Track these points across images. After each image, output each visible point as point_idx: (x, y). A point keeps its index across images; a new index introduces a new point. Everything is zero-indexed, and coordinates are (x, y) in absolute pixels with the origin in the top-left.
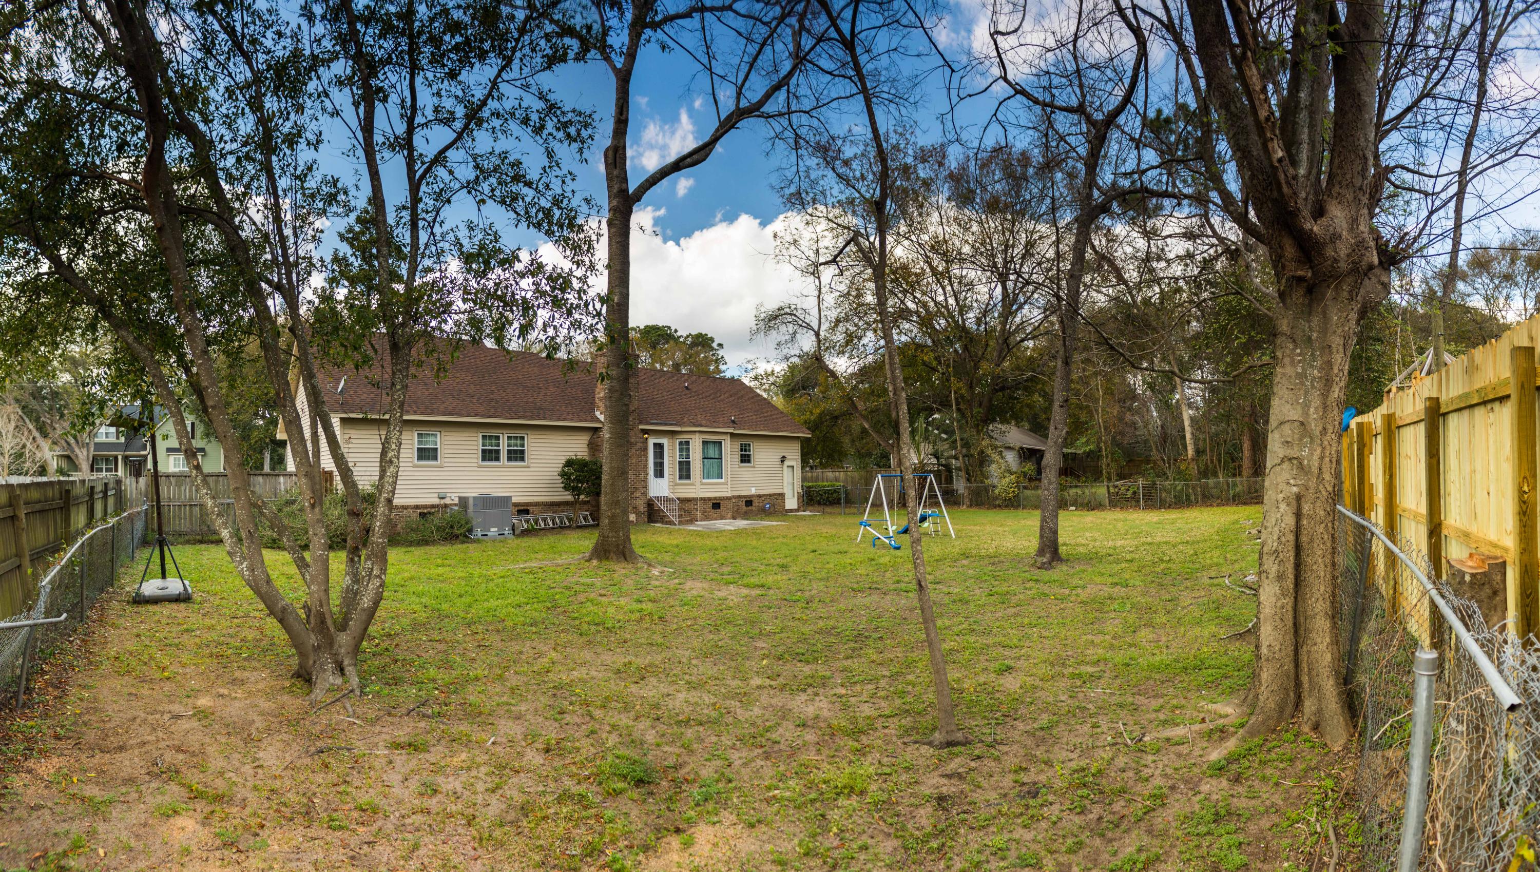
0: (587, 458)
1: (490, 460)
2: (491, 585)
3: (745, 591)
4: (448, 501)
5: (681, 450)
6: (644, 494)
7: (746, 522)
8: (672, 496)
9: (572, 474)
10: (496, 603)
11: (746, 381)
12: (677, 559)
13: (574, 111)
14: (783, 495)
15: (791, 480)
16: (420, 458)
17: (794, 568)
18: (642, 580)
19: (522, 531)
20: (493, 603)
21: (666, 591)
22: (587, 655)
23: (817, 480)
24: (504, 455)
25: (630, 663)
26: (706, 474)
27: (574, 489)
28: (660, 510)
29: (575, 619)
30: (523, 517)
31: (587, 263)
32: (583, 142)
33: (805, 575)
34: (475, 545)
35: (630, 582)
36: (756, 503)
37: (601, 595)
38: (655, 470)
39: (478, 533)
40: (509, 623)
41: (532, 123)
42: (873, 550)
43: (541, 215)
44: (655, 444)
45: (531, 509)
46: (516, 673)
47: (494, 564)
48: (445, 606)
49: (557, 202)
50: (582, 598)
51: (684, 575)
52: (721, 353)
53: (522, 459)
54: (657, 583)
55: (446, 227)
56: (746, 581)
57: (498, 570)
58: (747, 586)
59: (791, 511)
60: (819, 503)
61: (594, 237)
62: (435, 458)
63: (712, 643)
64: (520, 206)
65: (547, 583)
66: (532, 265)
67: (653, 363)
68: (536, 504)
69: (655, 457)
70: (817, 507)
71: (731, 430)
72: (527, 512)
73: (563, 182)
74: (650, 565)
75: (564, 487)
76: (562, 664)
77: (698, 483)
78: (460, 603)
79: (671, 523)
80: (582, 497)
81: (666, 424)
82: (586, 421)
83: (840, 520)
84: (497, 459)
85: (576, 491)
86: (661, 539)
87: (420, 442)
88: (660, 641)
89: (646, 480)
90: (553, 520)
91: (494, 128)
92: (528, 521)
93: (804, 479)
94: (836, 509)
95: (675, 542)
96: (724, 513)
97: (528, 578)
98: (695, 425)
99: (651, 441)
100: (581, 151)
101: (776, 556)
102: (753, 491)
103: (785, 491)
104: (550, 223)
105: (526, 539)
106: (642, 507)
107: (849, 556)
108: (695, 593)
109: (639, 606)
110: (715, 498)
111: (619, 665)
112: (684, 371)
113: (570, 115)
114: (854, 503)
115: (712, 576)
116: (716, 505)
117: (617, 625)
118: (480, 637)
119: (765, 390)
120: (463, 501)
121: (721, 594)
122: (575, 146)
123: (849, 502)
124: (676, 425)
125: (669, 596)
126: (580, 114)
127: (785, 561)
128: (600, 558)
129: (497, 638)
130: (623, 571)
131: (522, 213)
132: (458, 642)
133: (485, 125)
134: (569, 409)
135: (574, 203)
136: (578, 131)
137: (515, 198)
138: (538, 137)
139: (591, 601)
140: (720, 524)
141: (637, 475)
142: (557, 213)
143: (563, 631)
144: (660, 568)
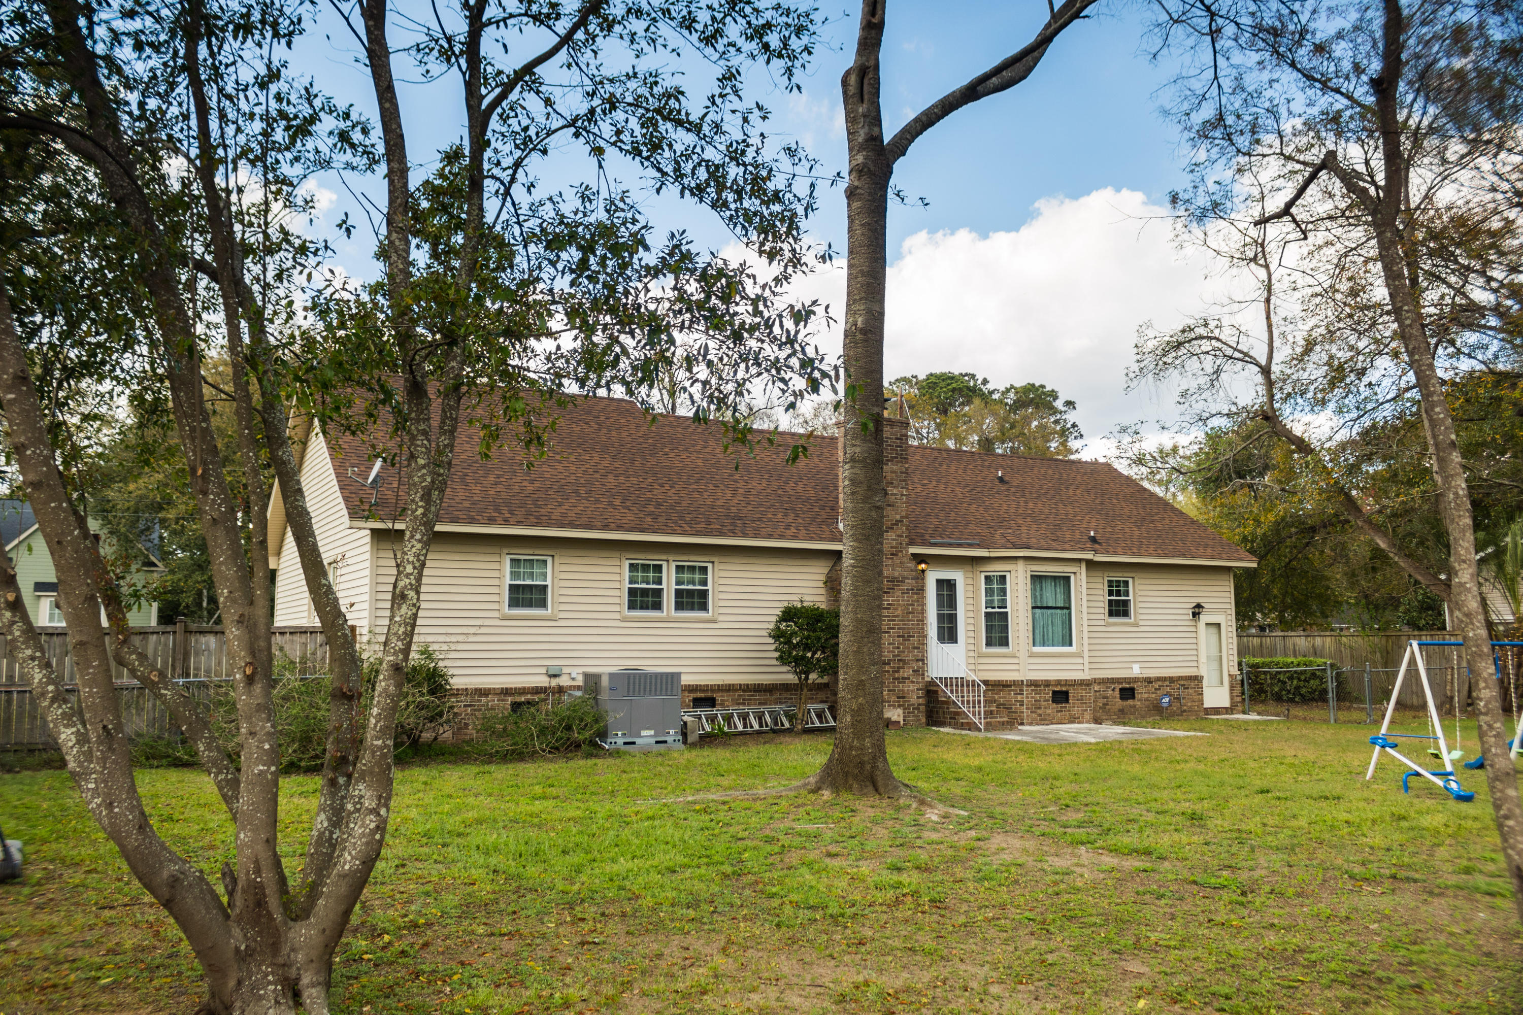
0: (823, 606)
1: (644, 607)
2: (626, 833)
3: (1109, 861)
4: (564, 681)
5: (989, 592)
6: (920, 672)
7: (1121, 729)
8: (972, 677)
9: (794, 634)
10: (630, 865)
11: (1122, 467)
12: (978, 792)
13: (777, 7)
14: (1197, 679)
15: (1214, 652)
16: (514, 603)
17: (1216, 823)
18: (906, 829)
19: (701, 737)
20: (623, 865)
21: (950, 852)
22: (786, 966)
23: (1272, 652)
24: (669, 599)
25: (867, 983)
26: (1040, 637)
27: (798, 661)
28: (949, 702)
29: (773, 896)
30: (703, 712)
31: (788, 255)
32: (793, 57)
33: (1241, 837)
34: (610, 761)
35: (882, 832)
36: (1143, 694)
37: (829, 855)
38: (940, 629)
39: (618, 739)
40: (647, 902)
41: (699, 27)
42: (1403, 798)
43: (702, 174)
44: (940, 582)
45: (718, 696)
46: (643, 994)
47: (638, 794)
48: (532, 871)
49: (736, 154)
50: (794, 858)
51: (990, 823)
52: (1071, 417)
53: (704, 607)
54: (934, 836)
55: (539, 194)
56: (1112, 840)
57: (644, 806)
58: (1114, 851)
59: (1216, 711)
60: (1278, 698)
61: (800, 211)
62: (543, 604)
63: (1033, 955)
64: (665, 158)
65: (732, 830)
66: (671, 254)
67: (942, 439)
68: (728, 688)
69: (940, 605)
70: (1272, 706)
71: (1089, 556)
72: (711, 702)
73: (746, 120)
74: (922, 802)
75: (780, 658)
76: (734, 979)
77: (1023, 654)
78: (561, 864)
79: (971, 726)
80: (813, 676)
81: (960, 545)
82: (821, 539)
83: (1325, 733)
84: (657, 606)
85: (802, 665)
86: (949, 756)
87: (515, 575)
88: (930, 945)
89: (921, 645)
90: (760, 717)
91: (633, 35)
92: (712, 719)
93: (1242, 651)
94: (1316, 712)
95: (977, 762)
96: (1076, 711)
97: (696, 821)
98: (1015, 546)
99: (933, 576)
100: (789, 72)
101: (1179, 795)
102: (1136, 671)
103: (1203, 671)
104: (721, 187)
105: (706, 752)
106: (915, 697)
107: (1343, 805)
108: (1006, 857)
109: (895, 877)
110: (1059, 682)
111: (846, 987)
112: (999, 451)
113: (768, 15)
114: (1359, 700)
115: (1044, 827)
116: (1061, 696)
117: (849, 911)
118: (586, 927)
119: (1160, 483)
120: (592, 681)
121: (1060, 863)
122: (778, 64)
123: (1345, 696)
124: (979, 546)
125: (955, 860)
126: (788, 13)
127: (1198, 808)
128: (836, 788)
129: (621, 928)
130: (871, 812)
131: (669, 169)
132: (544, 936)
133: (617, 29)
134: (790, 518)
135: (766, 156)
136: (785, 42)
137: (656, 147)
138: (709, 50)
139: (810, 865)
140: (1068, 731)
141: (906, 637)
142: (734, 171)
143: (745, 919)
144: (941, 808)
